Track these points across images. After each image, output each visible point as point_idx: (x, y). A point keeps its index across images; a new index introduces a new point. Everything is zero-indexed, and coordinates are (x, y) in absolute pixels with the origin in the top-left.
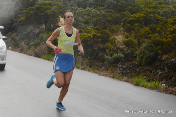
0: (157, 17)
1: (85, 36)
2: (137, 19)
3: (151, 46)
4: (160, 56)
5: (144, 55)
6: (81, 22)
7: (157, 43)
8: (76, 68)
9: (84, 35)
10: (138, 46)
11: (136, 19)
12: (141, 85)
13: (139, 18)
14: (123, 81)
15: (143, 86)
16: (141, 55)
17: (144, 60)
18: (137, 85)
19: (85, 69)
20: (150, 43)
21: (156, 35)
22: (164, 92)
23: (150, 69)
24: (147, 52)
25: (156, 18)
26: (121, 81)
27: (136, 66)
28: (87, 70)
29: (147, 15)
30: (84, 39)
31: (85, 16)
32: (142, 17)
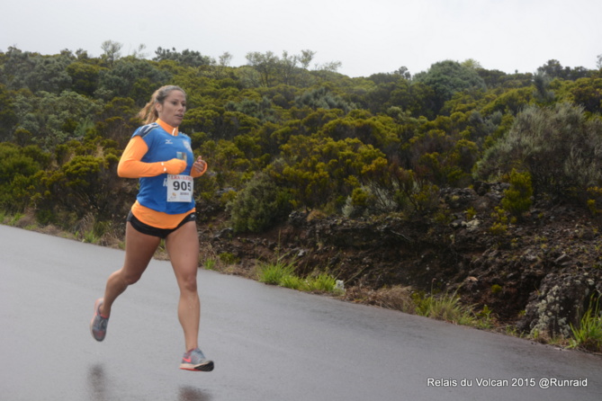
0: (242, 118)
1: (90, 163)
2: (199, 121)
3: (268, 188)
4: (294, 212)
5: (250, 210)
6: (54, 125)
7: (284, 182)
8: (85, 242)
9: (87, 161)
10: (218, 187)
11: (196, 122)
12: (282, 284)
13: (202, 119)
14: (229, 274)
15: (287, 286)
16: (242, 210)
17: (251, 220)
18: (272, 282)
19: (110, 245)
20: (266, 181)
21: (278, 161)
22: (351, 300)
23: (270, 243)
24: (259, 202)
25: (241, 121)
26: (224, 273)
27: (230, 235)
28: (116, 248)
29: (221, 112)
30: (88, 169)
31: (65, 112)
32: (209, 117)
